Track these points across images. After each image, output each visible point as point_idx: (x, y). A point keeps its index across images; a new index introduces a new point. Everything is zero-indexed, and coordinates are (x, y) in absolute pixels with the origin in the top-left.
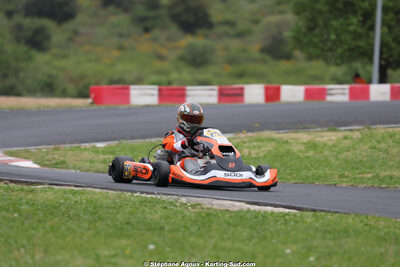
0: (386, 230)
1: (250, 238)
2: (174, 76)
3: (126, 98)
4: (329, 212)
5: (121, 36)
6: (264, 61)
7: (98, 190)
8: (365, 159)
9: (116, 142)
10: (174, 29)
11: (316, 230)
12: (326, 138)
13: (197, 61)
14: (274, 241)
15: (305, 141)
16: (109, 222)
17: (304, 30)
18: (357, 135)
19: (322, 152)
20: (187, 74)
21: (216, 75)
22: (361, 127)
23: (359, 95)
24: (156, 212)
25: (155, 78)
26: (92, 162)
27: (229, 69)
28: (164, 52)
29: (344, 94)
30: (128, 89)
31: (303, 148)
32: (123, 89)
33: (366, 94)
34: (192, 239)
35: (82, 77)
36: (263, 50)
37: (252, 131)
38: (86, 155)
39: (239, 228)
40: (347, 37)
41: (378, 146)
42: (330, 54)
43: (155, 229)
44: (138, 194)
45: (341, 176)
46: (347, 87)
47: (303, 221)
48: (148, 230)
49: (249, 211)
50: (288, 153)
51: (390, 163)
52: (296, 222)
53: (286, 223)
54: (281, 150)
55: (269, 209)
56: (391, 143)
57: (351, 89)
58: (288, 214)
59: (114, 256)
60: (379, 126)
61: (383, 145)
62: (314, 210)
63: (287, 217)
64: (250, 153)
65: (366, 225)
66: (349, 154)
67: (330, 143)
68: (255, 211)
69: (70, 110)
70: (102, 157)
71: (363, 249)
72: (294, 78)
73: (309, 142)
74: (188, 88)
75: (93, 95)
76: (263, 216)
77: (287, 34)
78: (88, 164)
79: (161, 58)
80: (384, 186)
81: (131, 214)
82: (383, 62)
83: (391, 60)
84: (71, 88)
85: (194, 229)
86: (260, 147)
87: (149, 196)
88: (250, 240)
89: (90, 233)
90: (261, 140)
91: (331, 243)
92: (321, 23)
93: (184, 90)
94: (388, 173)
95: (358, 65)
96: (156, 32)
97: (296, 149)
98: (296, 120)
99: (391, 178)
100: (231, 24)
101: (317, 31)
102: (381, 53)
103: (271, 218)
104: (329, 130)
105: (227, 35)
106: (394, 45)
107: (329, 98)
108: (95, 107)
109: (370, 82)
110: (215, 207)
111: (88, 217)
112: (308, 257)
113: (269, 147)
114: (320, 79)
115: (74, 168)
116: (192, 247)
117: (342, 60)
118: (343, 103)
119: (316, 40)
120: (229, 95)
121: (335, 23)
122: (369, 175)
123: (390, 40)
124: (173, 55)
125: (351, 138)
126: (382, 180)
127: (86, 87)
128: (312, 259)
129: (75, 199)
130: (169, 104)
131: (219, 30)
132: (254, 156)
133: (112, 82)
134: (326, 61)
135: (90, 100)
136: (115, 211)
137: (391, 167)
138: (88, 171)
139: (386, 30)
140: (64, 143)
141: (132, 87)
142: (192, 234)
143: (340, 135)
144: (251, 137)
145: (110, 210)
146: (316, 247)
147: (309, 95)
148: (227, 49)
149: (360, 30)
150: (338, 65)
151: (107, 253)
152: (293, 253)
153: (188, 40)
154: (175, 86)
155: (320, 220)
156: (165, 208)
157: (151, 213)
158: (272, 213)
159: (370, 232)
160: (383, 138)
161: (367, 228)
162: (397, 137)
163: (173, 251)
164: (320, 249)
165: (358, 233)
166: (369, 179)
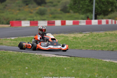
0: (95, 62)
2: (35, 18)
3: (20, 24)
4: (79, 57)
5: (19, 6)
6: (61, 13)
7: (12, 51)
8: (90, 42)
9: (17, 37)
10: (35, 4)
11: (75, 62)
12: (79, 36)
13: (42, 13)
14: (63, 66)
15: (73, 37)
16: (14, 61)
17: (72, 4)
18: (88, 35)
19: (78, 40)
20: (39, 17)
21: (47, 17)
22: (89, 32)
23: (89, 23)
24: (28, 58)
25: (29, 19)
26: (10, 43)
27: (51, 16)
28: (32, 11)
29: (84, 23)
30: (21, 22)
31: (72, 39)
32: (20, 22)
33: (90, 23)
34: (39, 65)
35: (8, 19)
36: (61, 10)
37: (57, 34)
38: (8, 41)
39: (52, 62)
40: (85, 6)
41: (94, 38)
42: (80, 11)
43: (28, 63)
44: (23, 52)
45: (83, 47)
46: (85, 21)
47: (71, 60)
48: (26, 63)
49: (55, 57)
50: (68, 40)
51: (97, 43)
52: (69, 60)
53: (66, 60)
54: (66, 39)
55: (62, 56)
56: (98, 37)
57: (86, 22)
58: (67, 58)
59: (15, 71)
60: (94, 32)
61: (96, 38)
62: (75, 57)
63: (67, 59)
65: (90, 61)
66: (86, 40)
67: (80, 37)
68: (57, 57)
69: (4, 28)
70: (13, 42)
71: (89, 68)
72: (70, 18)
73: (74, 37)
74: (39, 21)
75: (11, 24)
76: (60, 59)
77: (68, 5)
78: (9, 44)
79: (31, 13)
80: (95, 49)
81: (21, 58)
82: (96, 14)
83: (98, 13)
84: (5, 22)
85: (39, 63)
86: (60, 39)
87: (26, 53)
88: (56, 66)
89: (9, 64)
90: (60, 36)
91: (79, 66)
92: (77, 2)
93: (37, 22)
94: (97, 46)
95: (88, 14)
96: (30, 5)
97: (70, 39)
98: (70, 30)
99: (98, 47)
100: (52, 3)
101: (76, 4)
102: (95, 11)
103: (62, 59)
104: (80, 33)
105: (50, 6)
106: (99, 8)
107: (80, 24)
108: (11, 27)
109: (92, 19)
110: (46, 56)
111: (8, 59)
112: (72, 71)
113: (62, 38)
114: (78, 19)
115: (5, 45)
116: (38, 68)
118: (84, 25)
119: (76, 7)
120: (51, 23)
121: (82, 2)
122: (91, 46)
123: (97, 7)
124: (35, 12)
125: (86, 36)
126: (95, 48)
127: (9, 21)
129: (4, 54)
130: (33, 26)
131: (48, 4)
133: (17, 20)
134: (79, 13)
135: (10, 25)
136: (16, 58)
137: (98, 44)
138: (9, 46)
139: (96, 4)
140: (2, 38)
141: (22, 21)
142: (38, 64)
143: (83, 35)
144: (57, 36)
145: (15, 57)
147: (74, 23)
148: (50, 10)
149: (89, 4)
150: (83, 14)
151: (13, 70)
153: (39, 8)
154: (35, 21)
155: (76, 60)
156: (31, 56)
157: (27, 58)
158: (62, 58)
159: (91, 63)
160: (96, 36)
161: (90, 62)
162: (100, 35)
163: (33, 69)
164: (76, 68)
165: (87, 63)
166: (91, 48)
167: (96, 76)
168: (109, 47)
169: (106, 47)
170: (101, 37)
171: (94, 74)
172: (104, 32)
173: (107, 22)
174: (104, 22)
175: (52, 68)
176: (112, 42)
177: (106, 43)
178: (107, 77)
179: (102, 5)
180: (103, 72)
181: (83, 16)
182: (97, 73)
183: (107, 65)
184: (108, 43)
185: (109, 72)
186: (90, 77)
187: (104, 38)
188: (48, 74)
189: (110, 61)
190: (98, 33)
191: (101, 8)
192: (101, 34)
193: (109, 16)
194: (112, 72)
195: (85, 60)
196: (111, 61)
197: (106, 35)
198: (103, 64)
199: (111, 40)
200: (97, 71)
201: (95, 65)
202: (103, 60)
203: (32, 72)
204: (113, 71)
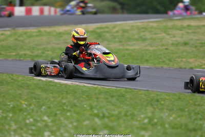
0: (22, 82)
8: (12, 45)
18: (8, 33)
22: (10, 29)
41: (18, 39)
51: (25, 47)
56: (25, 37)
61: (21, 38)
65: (12, 79)
66: (4, 43)
71: (11, 91)
80: (22, 59)
94: (23, 52)
99: (25, 55)
122: (14, 54)
125: (5, 35)
126: (21, 56)
137: (25, 50)
159: (14, 83)
160: (21, 35)
161: (12, 81)
162: (29, 34)
165: (8, 83)
166: (14, 56)
167: (25, 106)
168: (45, 55)
169: (39, 54)
170: (30, 36)
171: (21, 103)
172: (37, 28)
173: (42, 11)
174: (36, 10)
176: (49, 46)
177: (40, 47)
178: (44, 107)
180: (35, 99)
182: (26, 100)
183: (42, 86)
184: (44, 49)
185: (46, 99)
186: (14, 107)
187: (36, 38)
190: (25, 30)
192: (30, 32)
194: (52, 100)
197: (40, 34)
198: (35, 84)
199: (48, 43)
200: (26, 97)
201: (22, 87)
204: (54, 97)
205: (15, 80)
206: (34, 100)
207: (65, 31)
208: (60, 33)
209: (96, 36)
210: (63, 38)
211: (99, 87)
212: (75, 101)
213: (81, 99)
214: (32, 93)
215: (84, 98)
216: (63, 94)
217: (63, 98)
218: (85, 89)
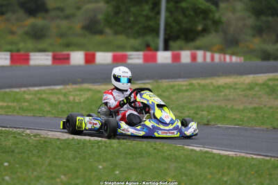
0: (169, 152)
1: (74, 158)
2: (21, 45)
6: (84, 36)
10: (21, 13)
11: (120, 153)
13: (37, 35)
14: (91, 160)
17: (111, 14)
20: (30, 44)
21: (51, 45)
22: (151, 81)
23: (150, 59)
24: (9, 140)
25: (9, 47)
27: (60, 41)
28: (14, 29)
29: (139, 58)
33: (154, 58)
34: (34, 159)
36: (84, 28)
37: (76, 84)
39: (67, 151)
40: (142, 19)
41: (163, 94)
42: (129, 31)
43: (8, 152)
46: (141, 54)
47: (111, 147)
48: (4, 152)
49: (73, 139)
52: (106, 147)
53: (99, 147)
54: (96, 97)
56: (172, 93)
57: (145, 56)
58: (100, 141)
60: (164, 81)
61: (166, 94)
63: (100, 143)
64: (74, 99)
65: (155, 149)
68: (78, 139)
71: (153, 165)
72: (105, 47)
74: (31, 54)
76: (84, 143)
77: (100, 17)
79: (12, 33)
82: (167, 37)
83: (172, 35)
85: (35, 152)
86: (81, 95)
87: (4, 129)
88: (74, 160)
90: (82, 90)
91: (131, 161)
92: (123, 9)
93: (28, 55)
95: (149, 38)
96: (9, 15)
100: (61, 9)
101: (121, 15)
102: (165, 30)
103: (89, 144)
105: (58, 17)
106: (174, 25)
107: (129, 61)
109: (157, 50)
110: (50, 137)
112: (114, 171)
113: (87, 95)
114: (123, 48)
116: (34, 165)
117: (139, 34)
118: (139, 64)
120: (59, 59)
121: (133, 9)
123: (170, 20)
124: (20, 31)
128: (117, 172)
130: (18, 65)
131: (53, 14)
132: (77, 101)
134: (128, 35)
139: (168, 14)
142: (33, 155)
144: (75, 88)
146: (120, 164)
147: (115, 59)
148: (58, 27)
149: (151, 14)
150: (135, 38)
152: (104, 168)
153: (31, 21)
154: (22, 52)
155: (123, 146)
156: (15, 137)
157: (5, 141)
158: (90, 141)
159: (157, 154)
160: (167, 89)
161: (155, 151)
162: (176, 88)
163: (21, 167)
164: (122, 166)
165: (149, 154)
169: (191, 115)
170: (179, 91)
172: (187, 79)
173: (194, 58)
174: (186, 56)
175: (67, 166)
176: (205, 104)
177: (192, 106)
179: (180, 17)
180: (186, 175)
181: (136, 42)
182: (173, 177)
183: (195, 158)
184: (197, 107)
185: (201, 175)
187: (186, 94)
188: (58, 180)
189: (202, 149)
190: (171, 83)
191: (178, 23)
192: (179, 85)
193: (198, 42)
194: (209, 177)
195: (144, 146)
196: (206, 149)
197: (192, 88)
198: (185, 155)
199: (203, 100)
200: (173, 174)
201: (168, 159)
202: (186, 147)
203: (19, 174)
204: (211, 174)
205: (158, 150)
206: (184, 178)
207: (226, 84)
208: (219, 87)
209: (267, 90)
210: (223, 94)
211: (273, 159)
212: (241, 179)
213: (248, 175)
214: (182, 168)
215: (253, 174)
216: (223, 169)
217: (223, 175)
218: (253, 163)
